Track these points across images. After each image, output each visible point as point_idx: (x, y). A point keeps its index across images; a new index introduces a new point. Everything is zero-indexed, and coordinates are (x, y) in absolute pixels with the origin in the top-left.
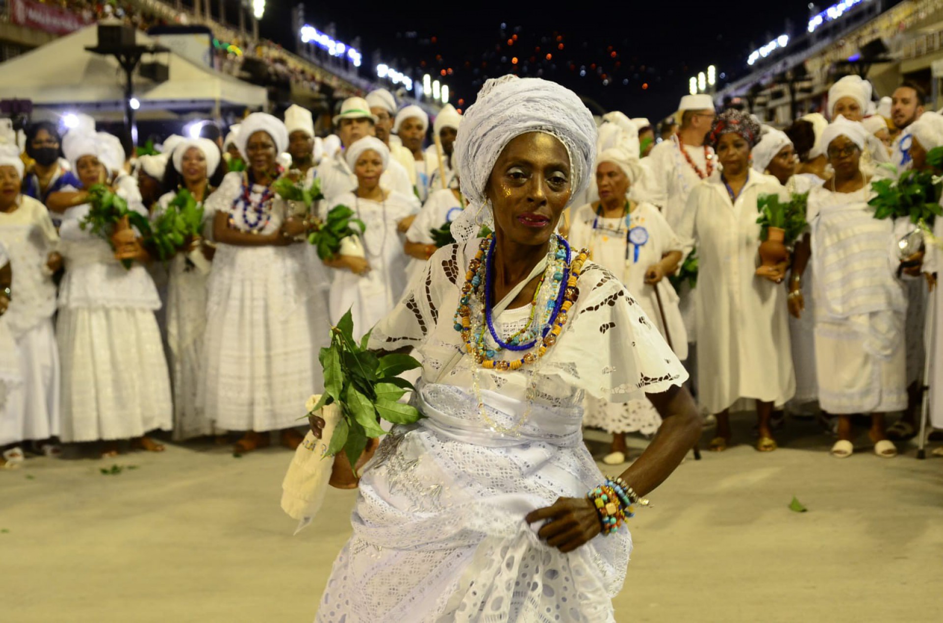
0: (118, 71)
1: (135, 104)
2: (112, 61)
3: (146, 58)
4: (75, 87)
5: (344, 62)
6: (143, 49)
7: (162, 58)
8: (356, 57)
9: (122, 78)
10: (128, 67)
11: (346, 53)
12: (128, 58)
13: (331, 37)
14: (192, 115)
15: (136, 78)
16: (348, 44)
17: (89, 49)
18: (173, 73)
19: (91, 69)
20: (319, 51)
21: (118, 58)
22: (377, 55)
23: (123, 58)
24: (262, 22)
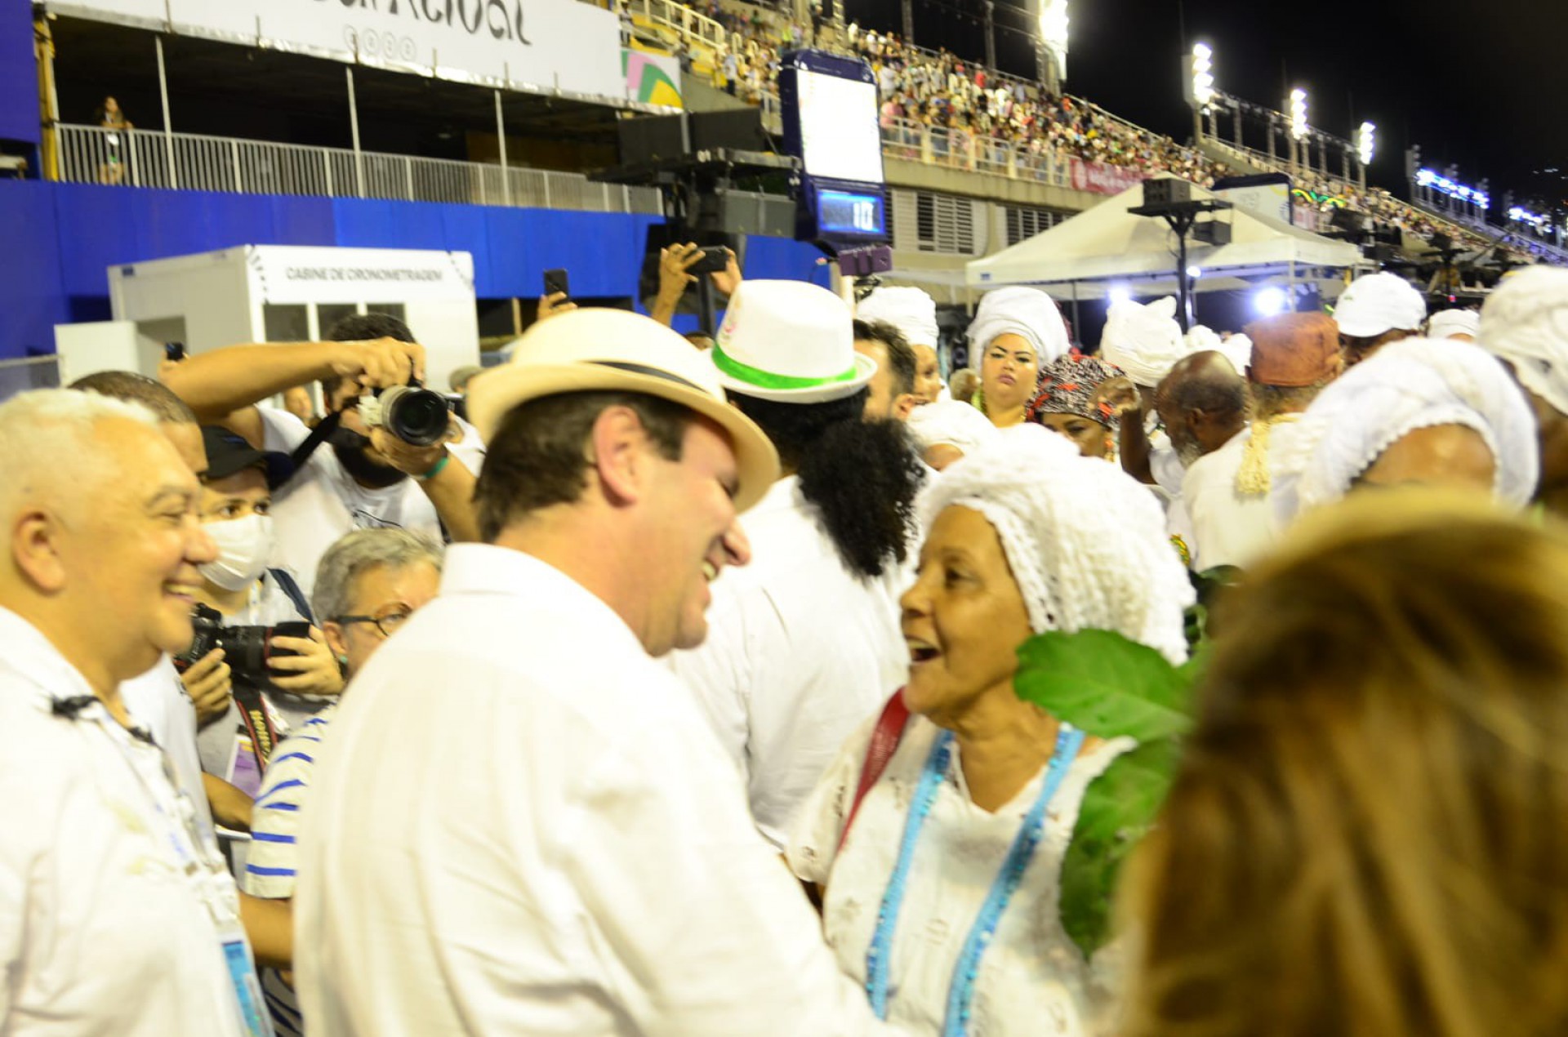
0: (1169, 233)
1: (1193, 271)
2: (1161, 221)
3: (1202, 217)
4: (1117, 257)
5: (1470, 207)
6: (1198, 206)
7: (1222, 216)
8: (1481, 200)
9: (1173, 242)
10: (1180, 229)
11: (1470, 196)
12: (1180, 219)
13: (1451, 178)
14: (1264, 283)
15: (1190, 242)
16: (1473, 187)
17: (1132, 211)
18: (1236, 233)
19: (1138, 234)
20: (1438, 197)
21: (1169, 220)
22: (1508, 197)
23: (1174, 219)
24: (1368, 168)
